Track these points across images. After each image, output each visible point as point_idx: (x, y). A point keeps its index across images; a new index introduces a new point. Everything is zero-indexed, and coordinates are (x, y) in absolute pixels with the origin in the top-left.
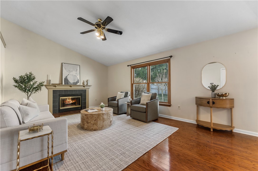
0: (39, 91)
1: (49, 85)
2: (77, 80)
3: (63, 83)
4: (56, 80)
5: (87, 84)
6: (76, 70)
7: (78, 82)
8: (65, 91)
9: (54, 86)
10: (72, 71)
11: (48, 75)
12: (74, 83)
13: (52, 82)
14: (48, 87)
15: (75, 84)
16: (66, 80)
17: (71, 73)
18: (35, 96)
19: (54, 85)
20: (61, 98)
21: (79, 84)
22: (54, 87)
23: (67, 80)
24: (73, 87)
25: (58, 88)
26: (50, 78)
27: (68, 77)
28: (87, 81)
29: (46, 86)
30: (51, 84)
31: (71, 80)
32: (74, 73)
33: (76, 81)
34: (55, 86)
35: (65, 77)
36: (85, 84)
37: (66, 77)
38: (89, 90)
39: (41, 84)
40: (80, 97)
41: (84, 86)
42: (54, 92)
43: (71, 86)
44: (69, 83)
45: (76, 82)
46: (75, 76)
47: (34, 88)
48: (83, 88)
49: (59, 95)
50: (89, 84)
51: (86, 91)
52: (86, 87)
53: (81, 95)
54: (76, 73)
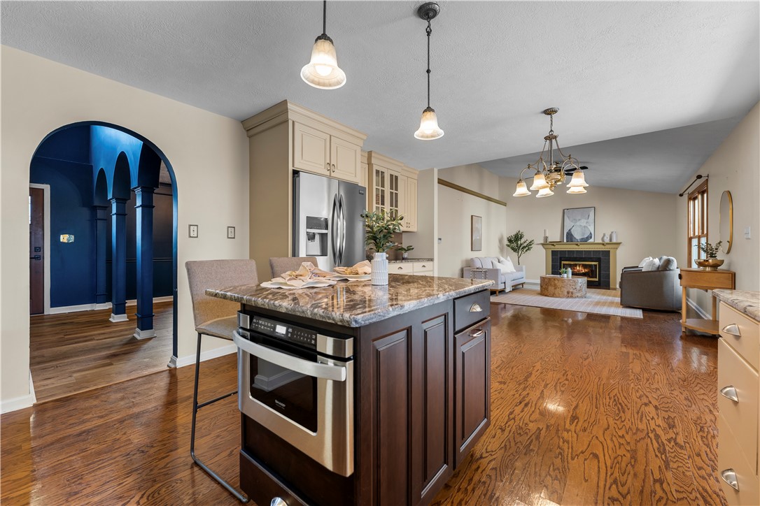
0: (531, 251)
1: (546, 243)
3: (565, 241)
4: (555, 236)
5: (611, 240)
6: (587, 216)
7: (591, 237)
8: (569, 252)
10: (579, 220)
11: (545, 231)
13: (549, 240)
14: (546, 246)
15: (585, 240)
17: (578, 223)
18: (526, 256)
19: (553, 244)
20: (563, 263)
21: (591, 241)
22: (553, 247)
23: (572, 235)
25: (559, 248)
26: (548, 235)
28: (611, 236)
29: (541, 244)
30: (548, 243)
31: (577, 235)
32: (583, 222)
34: (553, 245)
36: (607, 240)
38: (618, 251)
40: (597, 263)
41: (603, 244)
42: (554, 253)
43: (577, 245)
46: (585, 227)
47: (525, 247)
48: (603, 247)
49: (561, 258)
50: (614, 241)
51: (607, 253)
52: (608, 246)
53: (599, 260)
54: (587, 222)
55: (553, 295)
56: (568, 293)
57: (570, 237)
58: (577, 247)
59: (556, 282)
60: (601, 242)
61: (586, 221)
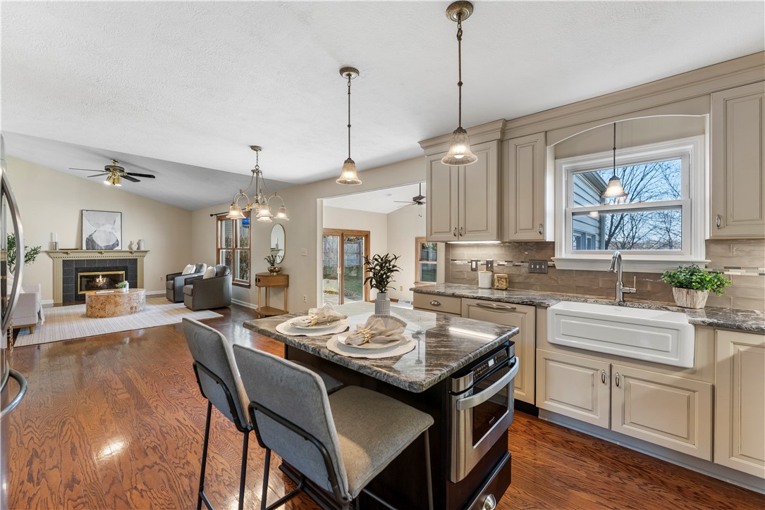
0: (31, 262)
1: (53, 251)
2: (115, 241)
3: (84, 247)
4: (68, 240)
5: (138, 248)
6: (112, 221)
7: (118, 245)
9: (64, 253)
10: (103, 225)
11: (52, 234)
12: (107, 246)
13: (60, 246)
14: (52, 255)
15: (110, 248)
16: (90, 242)
17: (102, 228)
19: (66, 251)
20: (80, 274)
21: (118, 248)
22: (65, 255)
23: (93, 241)
24: (105, 255)
25: (74, 256)
26: (56, 239)
27: (94, 237)
28: (139, 244)
29: (48, 253)
30: (57, 250)
31: (101, 241)
32: (108, 228)
33: (111, 243)
34: (67, 253)
35: (88, 236)
36: (134, 247)
37: (90, 236)
38: (145, 258)
39: (34, 250)
40: (123, 272)
41: (131, 252)
42: (65, 263)
43: (101, 253)
44: (96, 247)
45: (113, 245)
46: (110, 233)
48: (130, 255)
49: (76, 269)
50: (142, 249)
51: (136, 260)
52: (135, 254)
53: (125, 269)
54: (112, 228)
55: (113, 315)
56: (132, 308)
57: (91, 244)
58: (100, 255)
59: (117, 299)
60: (128, 250)
61: (111, 226)
